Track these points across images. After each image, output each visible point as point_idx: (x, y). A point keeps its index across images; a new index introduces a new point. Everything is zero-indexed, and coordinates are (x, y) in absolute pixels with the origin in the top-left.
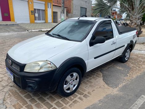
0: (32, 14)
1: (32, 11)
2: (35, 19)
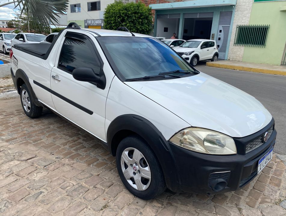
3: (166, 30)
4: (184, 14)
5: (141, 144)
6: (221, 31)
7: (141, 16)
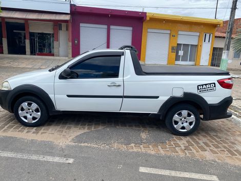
0: (172, 52)
1: (173, 48)
2: (177, 58)
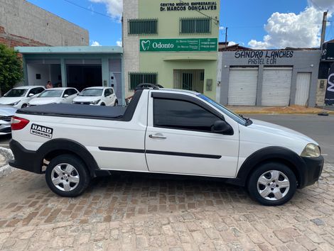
3: (38, 77)
4: (65, 60)
5: (272, 164)
6: (112, 78)
7: (7, 60)
